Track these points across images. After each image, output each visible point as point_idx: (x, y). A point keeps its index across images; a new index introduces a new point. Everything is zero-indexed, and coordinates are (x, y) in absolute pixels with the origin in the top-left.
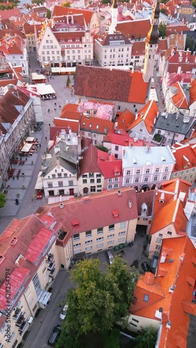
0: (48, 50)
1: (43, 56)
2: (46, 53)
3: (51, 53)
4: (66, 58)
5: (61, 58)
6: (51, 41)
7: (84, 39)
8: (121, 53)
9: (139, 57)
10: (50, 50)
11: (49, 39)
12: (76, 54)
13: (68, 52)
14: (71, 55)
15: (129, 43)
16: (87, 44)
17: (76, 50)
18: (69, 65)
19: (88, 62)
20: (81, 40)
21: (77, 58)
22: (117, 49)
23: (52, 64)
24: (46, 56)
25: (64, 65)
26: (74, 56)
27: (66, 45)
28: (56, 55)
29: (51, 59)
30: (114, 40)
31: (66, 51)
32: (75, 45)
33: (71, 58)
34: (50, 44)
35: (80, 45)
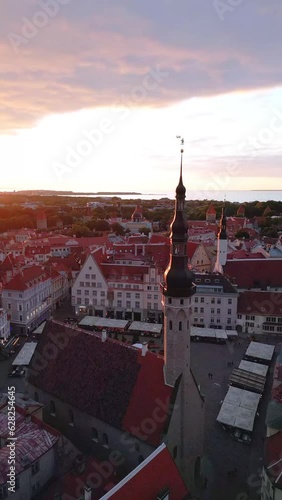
0: (87, 289)
1: (79, 296)
2: (83, 292)
3: (91, 293)
4: (115, 304)
5: (107, 303)
6: (94, 277)
7: (147, 278)
8: (216, 306)
9: (253, 318)
10: (91, 290)
11: (90, 273)
12: (133, 300)
13: (120, 295)
14: (124, 299)
15: (232, 291)
16: (153, 286)
17: (133, 294)
18: (119, 316)
19: (154, 315)
20: (142, 278)
21: (133, 305)
22: (208, 299)
23: (91, 311)
24: (83, 296)
25: (110, 315)
26: (128, 302)
27: (116, 284)
28: (99, 298)
29: (91, 303)
30: (203, 283)
31: (116, 292)
32: (132, 285)
33: (124, 305)
34: (91, 281)
35: (141, 286)
